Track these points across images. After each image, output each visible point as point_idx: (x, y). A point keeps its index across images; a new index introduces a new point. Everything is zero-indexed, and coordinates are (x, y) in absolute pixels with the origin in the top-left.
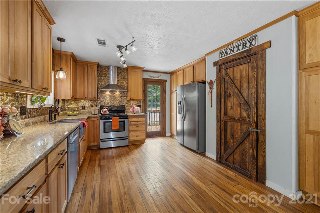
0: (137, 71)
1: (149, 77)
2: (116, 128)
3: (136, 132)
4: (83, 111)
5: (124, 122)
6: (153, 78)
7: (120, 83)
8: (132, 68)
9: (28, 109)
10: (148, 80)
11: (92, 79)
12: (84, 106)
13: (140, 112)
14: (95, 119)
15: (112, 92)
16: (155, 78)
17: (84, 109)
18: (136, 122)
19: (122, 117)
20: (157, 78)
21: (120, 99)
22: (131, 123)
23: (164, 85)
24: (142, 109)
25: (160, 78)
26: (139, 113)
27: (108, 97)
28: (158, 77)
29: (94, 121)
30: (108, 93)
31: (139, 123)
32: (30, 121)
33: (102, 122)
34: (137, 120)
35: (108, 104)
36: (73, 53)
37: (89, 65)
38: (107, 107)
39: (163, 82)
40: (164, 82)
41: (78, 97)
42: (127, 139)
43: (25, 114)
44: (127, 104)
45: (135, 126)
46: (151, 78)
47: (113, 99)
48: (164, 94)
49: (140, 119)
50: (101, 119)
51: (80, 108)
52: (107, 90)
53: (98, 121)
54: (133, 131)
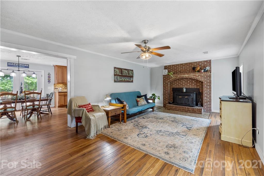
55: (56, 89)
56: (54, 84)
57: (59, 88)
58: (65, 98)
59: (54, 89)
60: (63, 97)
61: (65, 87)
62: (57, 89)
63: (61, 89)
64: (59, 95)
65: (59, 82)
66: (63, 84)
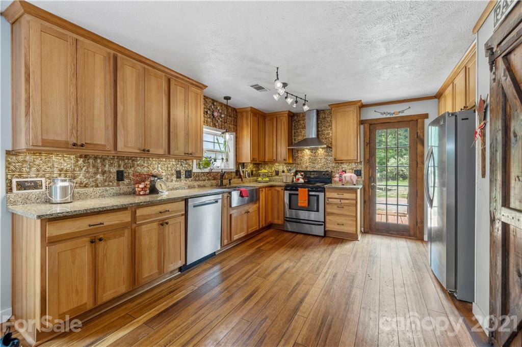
0: (347, 109)
1: (378, 116)
2: (304, 205)
3: (338, 218)
4: (277, 177)
5: (318, 196)
6: (389, 116)
7: (324, 134)
8: (338, 107)
9: (194, 173)
10: (378, 122)
11: (281, 135)
12: (278, 171)
13: (355, 183)
14: (279, 189)
15: (312, 150)
16: (394, 116)
17: (278, 175)
18: (339, 200)
19: (314, 189)
20: (401, 115)
21: (324, 160)
22: (330, 200)
23: (419, 126)
24: (364, 179)
25: (406, 113)
26: (355, 185)
27: (307, 158)
28: (403, 111)
29: (278, 192)
30: (307, 152)
31: (343, 201)
32: (195, 184)
33: (287, 193)
34: (341, 196)
35: (307, 168)
36: (251, 107)
37: (278, 116)
38: (302, 173)
39: (417, 120)
40: (420, 121)
41: (266, 160)
42: (322, 225)
43: (191, 177)
44: (335, 169)
45: (335, 207)
46: (384, 116)
47: (313, 161)
48: (419, 146)
49: (346, 195)
50: (286, 189)
51: (274, 174)
52: (305, 147)
53: (283, 191)
54: (332, 214)
55: (21, 186)
56: (8, 153)
57: (52, 180)
58: (101, 255)
59: (9, 189)
60: (84, 253)
61: (96, 174)
62: (36, 186)
63: (64, 189)
64: (48, 241)
65: (51, 137)
66: (84, 151)
